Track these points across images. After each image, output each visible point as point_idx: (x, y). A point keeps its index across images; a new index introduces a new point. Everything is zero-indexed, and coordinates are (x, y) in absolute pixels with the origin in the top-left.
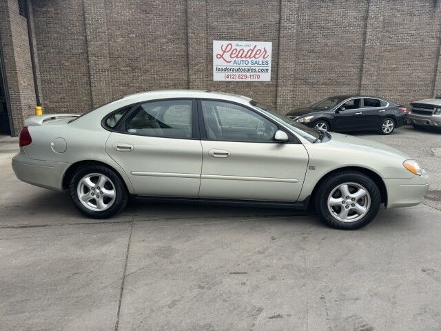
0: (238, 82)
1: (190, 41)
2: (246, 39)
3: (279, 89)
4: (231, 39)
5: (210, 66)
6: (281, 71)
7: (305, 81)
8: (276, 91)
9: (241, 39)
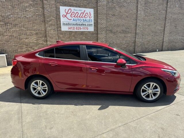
0: (76, 32)
1: (45, 6)
2: (79, 7)
3: (99, 35)
4: (70, 6)
5: (59, 22)
6: (99, 26)
7: (111, 31)
8: (97, 36)
9: (76, 6)
